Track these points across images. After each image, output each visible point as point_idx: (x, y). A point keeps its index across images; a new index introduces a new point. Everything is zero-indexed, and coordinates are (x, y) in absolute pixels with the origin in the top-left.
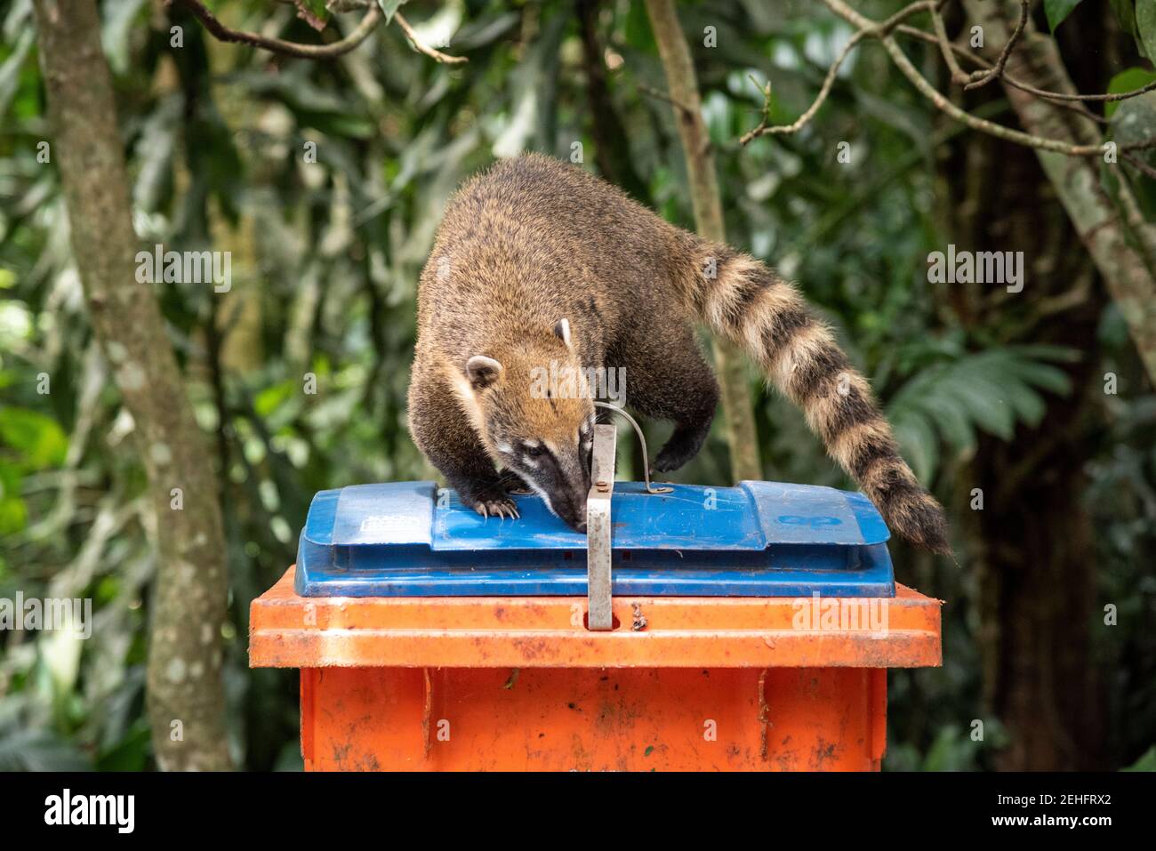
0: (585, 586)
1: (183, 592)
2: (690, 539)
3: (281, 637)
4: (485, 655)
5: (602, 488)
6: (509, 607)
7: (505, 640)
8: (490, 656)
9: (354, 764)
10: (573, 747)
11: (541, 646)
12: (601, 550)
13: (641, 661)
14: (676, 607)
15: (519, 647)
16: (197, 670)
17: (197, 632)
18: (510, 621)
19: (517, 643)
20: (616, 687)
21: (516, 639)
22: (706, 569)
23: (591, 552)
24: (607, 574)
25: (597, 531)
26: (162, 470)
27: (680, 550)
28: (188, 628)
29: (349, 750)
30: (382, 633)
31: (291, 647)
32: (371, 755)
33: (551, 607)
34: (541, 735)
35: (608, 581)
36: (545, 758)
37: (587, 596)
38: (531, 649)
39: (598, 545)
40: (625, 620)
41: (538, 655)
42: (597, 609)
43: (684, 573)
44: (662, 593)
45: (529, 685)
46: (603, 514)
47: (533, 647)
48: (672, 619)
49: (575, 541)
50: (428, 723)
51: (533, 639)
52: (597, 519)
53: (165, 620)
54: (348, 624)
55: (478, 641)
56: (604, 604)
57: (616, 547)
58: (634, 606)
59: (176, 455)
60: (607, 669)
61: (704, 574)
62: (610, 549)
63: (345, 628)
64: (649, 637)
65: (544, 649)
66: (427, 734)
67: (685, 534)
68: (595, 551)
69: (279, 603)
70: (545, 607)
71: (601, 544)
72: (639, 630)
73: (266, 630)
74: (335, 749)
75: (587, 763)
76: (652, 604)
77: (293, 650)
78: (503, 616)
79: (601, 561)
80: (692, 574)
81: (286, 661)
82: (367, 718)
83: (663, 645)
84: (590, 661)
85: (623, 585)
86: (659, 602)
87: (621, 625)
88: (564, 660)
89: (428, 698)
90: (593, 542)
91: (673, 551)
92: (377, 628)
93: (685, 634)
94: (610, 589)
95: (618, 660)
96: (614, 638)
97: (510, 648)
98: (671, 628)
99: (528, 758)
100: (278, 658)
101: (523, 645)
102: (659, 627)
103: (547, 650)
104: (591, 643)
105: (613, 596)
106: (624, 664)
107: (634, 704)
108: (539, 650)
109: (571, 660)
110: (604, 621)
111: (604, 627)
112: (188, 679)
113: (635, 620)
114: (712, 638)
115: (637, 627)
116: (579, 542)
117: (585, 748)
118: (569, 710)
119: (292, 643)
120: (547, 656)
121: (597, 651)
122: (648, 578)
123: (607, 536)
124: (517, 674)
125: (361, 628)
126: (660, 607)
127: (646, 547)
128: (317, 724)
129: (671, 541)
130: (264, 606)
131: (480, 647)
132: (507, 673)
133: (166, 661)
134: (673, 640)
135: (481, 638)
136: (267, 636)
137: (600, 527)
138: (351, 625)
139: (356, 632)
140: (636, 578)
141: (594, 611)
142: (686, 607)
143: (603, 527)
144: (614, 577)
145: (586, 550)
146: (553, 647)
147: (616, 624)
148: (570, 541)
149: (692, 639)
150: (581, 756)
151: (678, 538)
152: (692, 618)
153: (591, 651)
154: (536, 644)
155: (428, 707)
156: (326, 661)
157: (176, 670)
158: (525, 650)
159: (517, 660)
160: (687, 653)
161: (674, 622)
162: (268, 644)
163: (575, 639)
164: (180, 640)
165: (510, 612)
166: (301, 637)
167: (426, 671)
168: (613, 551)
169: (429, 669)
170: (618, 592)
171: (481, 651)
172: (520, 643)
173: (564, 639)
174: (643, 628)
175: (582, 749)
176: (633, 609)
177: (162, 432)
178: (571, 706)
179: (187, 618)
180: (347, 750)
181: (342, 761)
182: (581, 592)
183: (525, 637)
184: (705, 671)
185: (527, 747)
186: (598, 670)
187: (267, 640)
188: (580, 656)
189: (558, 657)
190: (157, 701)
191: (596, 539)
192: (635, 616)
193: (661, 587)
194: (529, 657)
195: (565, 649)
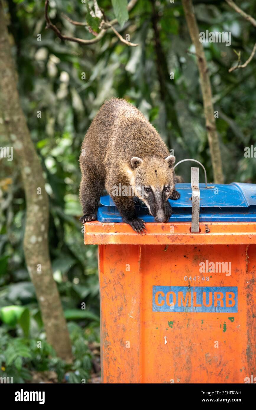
0: (191, 219)
1: (35, 215)
2: (223, 204)
3: (95, 235)
4: (159, 241)
5: (196, 188)
6: (166, 226)
7: (165, 236)
8: (160, 241)
9: (117, 274)
10: (186, 269)
11: (176, 238)
12: (196, 208)
13: (209, 243)
14: (219, 225)
15: (170, 238)
16: (40, 239)
17: (39, 228)
18: (166, 230)
19: (169, 237)
20: (199, 251)
21: (168, 236)
22: (229, 213)
23: (193, 208)
24: (198, 215)
25: (195, 201)
26: (28, 175)
27: (221, 207)
28: (37, 226)
29: (115, 270)
30: (126, 234)
31: (98, 238)
32: (122, 272)
33: (179, 226)
34: (175, 266)
35: (198, 218)
36: (177, 273)
37: (191, 222)
38: (173, 239)
39: (195, 206)
40: (203, 230)
41: (175, 241)
42: (194, 226)
43: (222, 215)
44: (215, 221)
45: (172, 250)
46: (197, 196)
47: (174, 238)
48: (218, 229)
49: (187, 205)
50: (140, 262)
51: (174, 236)
52: (196, 198)
53: (30, 223)
54: (115, 231)
55: (156, 236)
56: (197, 225)
57: (201, 207)
58: (205, 225)
59: (33, 171)
60: (197, 245)
61: (228, 215)
62: (199, 207)
63: (114, 232)
64: (211, 235)
65: (177, 239)
66: (140, 265)
67: (221, 202)
68: (194, 208)
69: (94, 225)
70: (177, 226)
71: (196, 206)
72: (207, 233)
73: (89, 233)
74: (111, 270)
75: (190, 274)
76: (211, 224)
77: (98, 239)
78: (164, 229)
79: (196, 211)
80: (224, 215)
81: (96, 242)
82: (121, 260)
83: (216, 238)
84: (192, 243)
85: (203, 218)
86: (214, 224)
87: (202, 231)
88: (183, 243)
89: (140, 254)
90: (194, 205)
91: (219, 208)
92: (124, 232)
93: (222, 234)
94: (199, 220)
95: (201, 242)
96: (200, 235)
97: (166, 238)
98: (218, 232)
99: (171, 273)
100: (94, 242)
101: (171, 238)
102: (213, 232)
103: (178, 239)
104: (192, 237)
105: (200, 222)
106: (203, 243)
107: (205, 256)
108: (176, 239)
109: (186, 242)
110: (196, 230)
111: (196, 232)
112: (37, 242)
113: (206, 230)
114: (231, 235)
115: (207, 232)
116: (188, 205)
117: (189, 270)
118: (184, 257)
119: (98, 237)
120: (178, 241)
121: (194, 240)
122: (211, 216)
123: (198, 203)
124: (168, 247)
125: (119, 232)
126: (215, 226)
127: (210, 206)
128: (104, 262)
129: (218, 205)
130: (89, 225)
131: (157, 238)
132: (165, 247)
133: (30, 236)
134: (219, 236)
135: (158, 235)
136: (90, 235)
137: (196, 200)
138: (116, 231)
139: (118, 234)
140: (206, 216)
141: (193, 227)
142: (222, 225)
143: (197, 200)
144: (200, 216)
145: (191, 207)
146: (180, 238)
147: (200, 231)
148: (185, 205)
149: (225, 236)
150: (188, 272)
151: (220, 203)
152: (225, 229)
153: (192, 239)
154: (175, 237)
155: (140, 257)
156: (109, 242)
157: (33, 239)
158: (171, 239)
159: (168, 242)
160: (223, 240)
161: (219, 230)
162: (90, 237)
163: (187, 236)
164: (34, 230)
165: (166, 227)
166: (101, 235)
167: (140, 246)
168: (200, 208)
169: (141, 245)
170: (201, 221)
171: (157, 240)
172: (170, 237)
173: (184, 236)
174: (209, 232)
175: (188, 270)
176: (205, 226)
177: (28, 163)
178: (185, 256)
179: (37, 223)
180: (114, 270)
181: (113, 273)
182: (189, 221)
183: (171, 235)
184: (228, 245)
185: (171, 269)
186: (194, 245)
187: (90, 236)
188: (189, 241)
189: (182, 241)
190: (27, 249)
191: (195, 204)
192: (206, 228)
193: (215, 219)
194: (173, 241)
195: (184, 239)
